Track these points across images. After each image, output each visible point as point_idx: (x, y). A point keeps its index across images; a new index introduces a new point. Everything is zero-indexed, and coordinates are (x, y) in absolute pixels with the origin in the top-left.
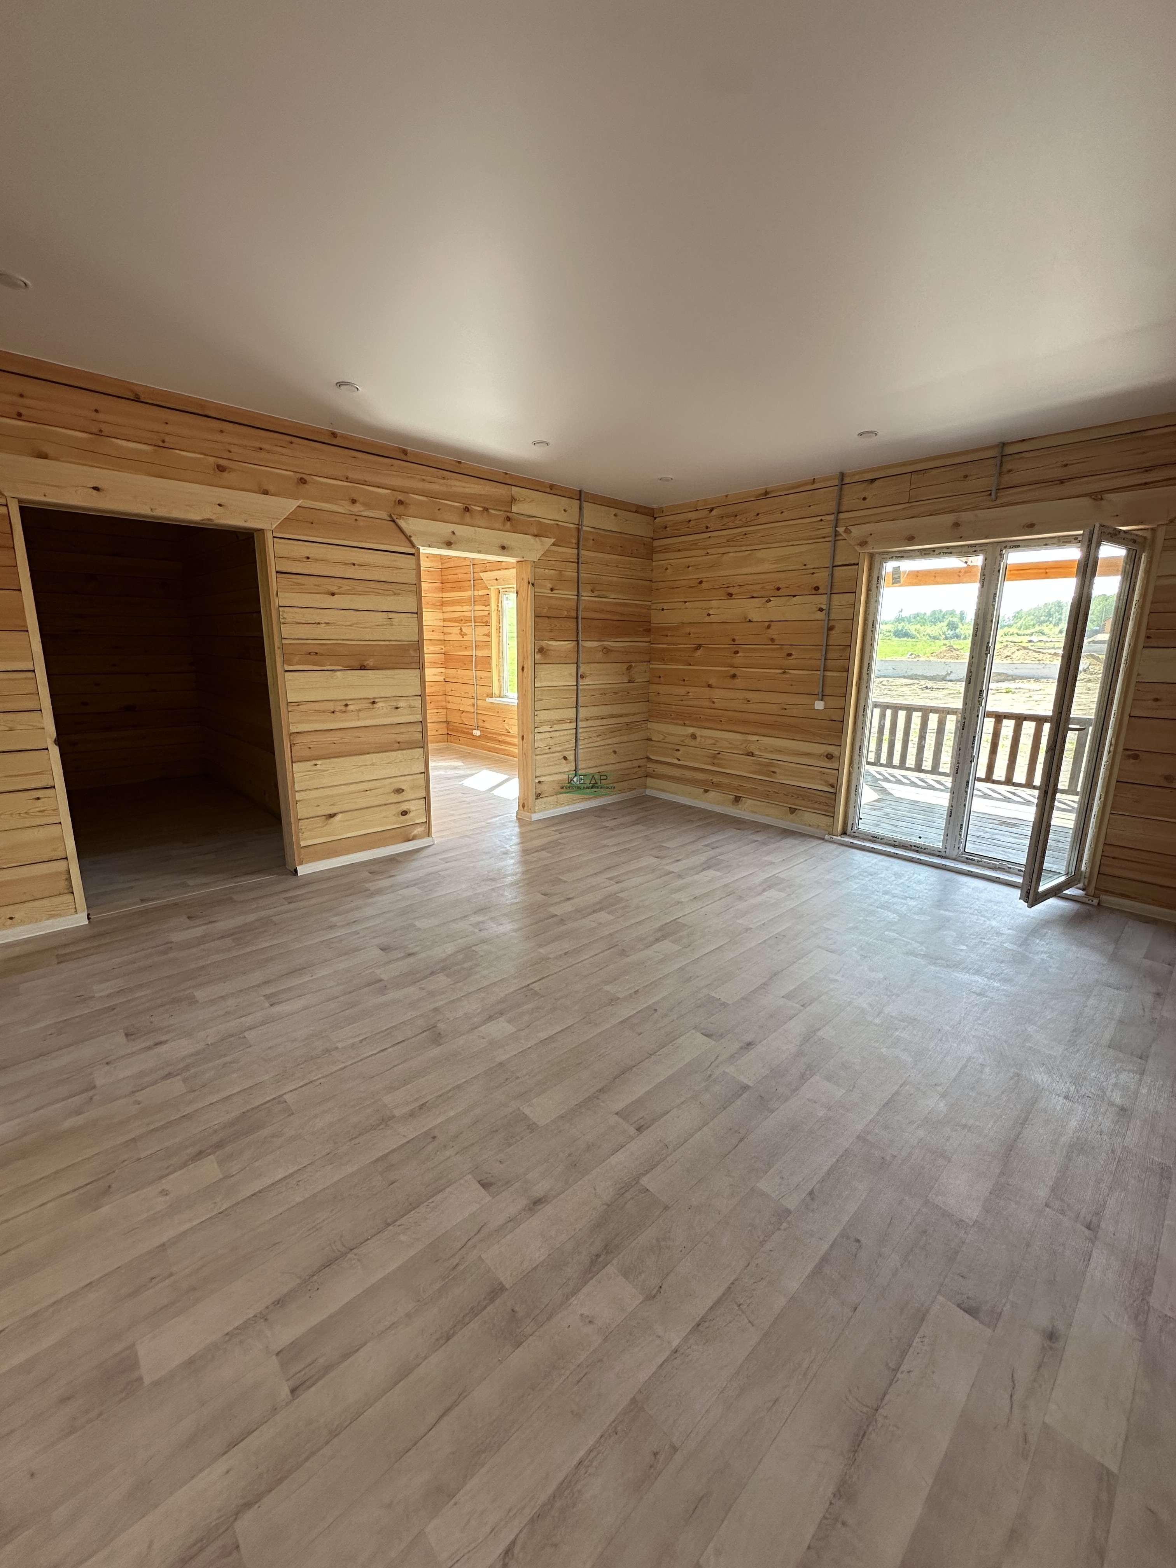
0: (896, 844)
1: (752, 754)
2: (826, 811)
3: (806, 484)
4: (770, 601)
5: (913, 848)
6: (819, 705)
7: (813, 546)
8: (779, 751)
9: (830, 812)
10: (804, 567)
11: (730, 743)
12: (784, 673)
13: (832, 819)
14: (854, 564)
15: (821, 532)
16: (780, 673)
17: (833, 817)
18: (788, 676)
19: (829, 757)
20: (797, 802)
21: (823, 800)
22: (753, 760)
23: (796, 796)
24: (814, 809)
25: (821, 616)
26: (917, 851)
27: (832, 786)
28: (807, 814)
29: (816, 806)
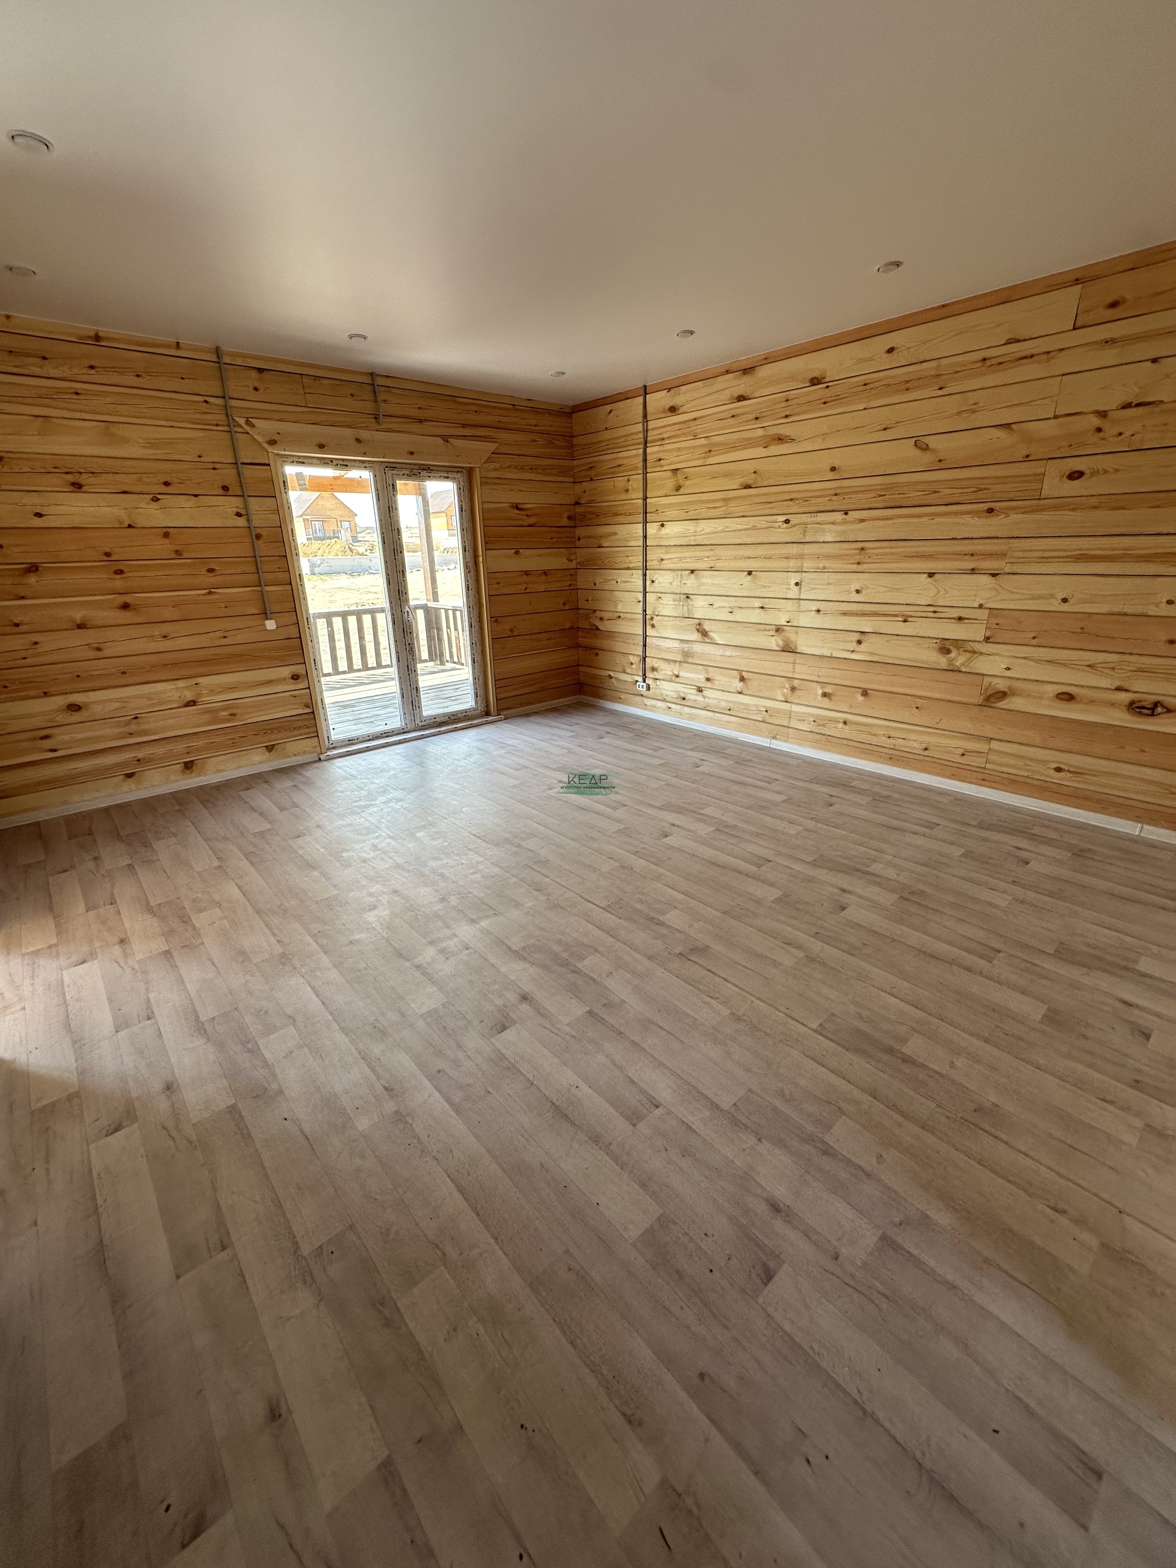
0: (370, 738)
1: (192, 703)
2: (308, 733)
3: (168, 346)
4: (158, 499)
5: (384, 735)
6: (271, 625)
7: (202, 434)
8: (232, 688)
9: (312, 732)
10: (198, 459)
11: (150, 699)
12: (210, 593)
13: (316, 739)
14: (264, 465)
15: (209, 417)
16: (203, 595)
17: (318, 736)
18: (216, 596)
19: (295, 677)
20: (273, 736)
21: (301, 724)
22: (197, 710)
23: (270, 732)
24: (294, 737)
25: (241, 522)
26: (388, 736)
27: (307, 706)
28: (288, 745)
29: (296, 732)
